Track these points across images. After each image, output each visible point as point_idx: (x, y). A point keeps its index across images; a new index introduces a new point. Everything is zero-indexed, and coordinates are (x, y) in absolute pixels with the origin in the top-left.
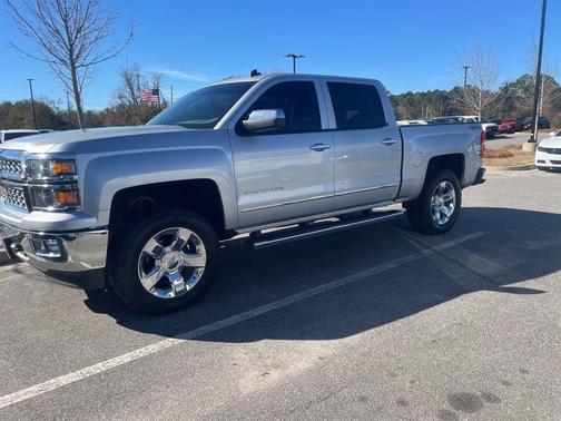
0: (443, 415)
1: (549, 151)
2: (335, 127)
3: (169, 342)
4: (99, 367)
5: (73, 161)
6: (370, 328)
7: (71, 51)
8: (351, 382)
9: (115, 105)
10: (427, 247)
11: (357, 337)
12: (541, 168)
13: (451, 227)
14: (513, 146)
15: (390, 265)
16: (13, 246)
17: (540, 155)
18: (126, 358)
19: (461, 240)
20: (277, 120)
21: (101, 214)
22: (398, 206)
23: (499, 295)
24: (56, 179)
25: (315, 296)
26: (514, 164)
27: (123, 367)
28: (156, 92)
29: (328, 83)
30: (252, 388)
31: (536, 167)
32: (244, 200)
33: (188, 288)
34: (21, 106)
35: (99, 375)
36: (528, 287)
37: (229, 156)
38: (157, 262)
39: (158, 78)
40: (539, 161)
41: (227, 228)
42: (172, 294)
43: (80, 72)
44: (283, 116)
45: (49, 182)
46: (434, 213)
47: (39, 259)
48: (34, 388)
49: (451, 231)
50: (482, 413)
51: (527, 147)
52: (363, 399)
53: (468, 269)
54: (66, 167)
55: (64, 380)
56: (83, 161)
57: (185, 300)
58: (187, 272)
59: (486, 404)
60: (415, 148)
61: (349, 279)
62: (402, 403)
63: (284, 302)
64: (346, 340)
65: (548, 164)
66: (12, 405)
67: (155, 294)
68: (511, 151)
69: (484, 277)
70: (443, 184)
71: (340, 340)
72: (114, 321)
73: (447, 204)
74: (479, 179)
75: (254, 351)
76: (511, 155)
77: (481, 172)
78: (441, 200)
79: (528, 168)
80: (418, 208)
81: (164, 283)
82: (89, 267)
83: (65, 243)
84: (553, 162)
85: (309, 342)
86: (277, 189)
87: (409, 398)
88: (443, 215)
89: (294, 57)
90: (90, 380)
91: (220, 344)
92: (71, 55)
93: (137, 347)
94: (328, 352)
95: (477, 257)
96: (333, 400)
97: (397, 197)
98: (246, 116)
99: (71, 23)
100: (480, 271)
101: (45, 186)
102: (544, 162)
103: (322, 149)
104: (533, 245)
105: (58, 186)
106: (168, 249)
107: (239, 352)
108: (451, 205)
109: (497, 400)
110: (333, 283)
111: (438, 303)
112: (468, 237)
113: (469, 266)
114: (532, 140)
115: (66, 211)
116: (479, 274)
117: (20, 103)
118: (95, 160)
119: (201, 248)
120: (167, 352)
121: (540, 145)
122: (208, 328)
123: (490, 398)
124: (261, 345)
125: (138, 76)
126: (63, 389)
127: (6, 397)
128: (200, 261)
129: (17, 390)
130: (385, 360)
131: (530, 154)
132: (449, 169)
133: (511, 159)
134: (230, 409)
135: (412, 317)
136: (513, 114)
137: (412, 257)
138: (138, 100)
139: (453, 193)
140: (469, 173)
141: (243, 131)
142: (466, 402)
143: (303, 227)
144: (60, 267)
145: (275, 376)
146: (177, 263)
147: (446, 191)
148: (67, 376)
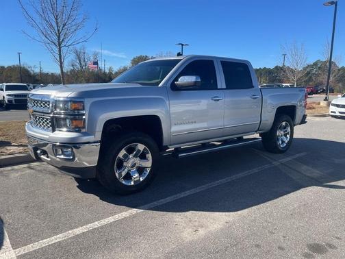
0: (306, 255)
1: (338, 106)
2: (225, 87)
3: (134, 211)
4: (96, 224)
5: (82, 102)
6: (252, 206)
7: (59, 37)
8: (248, 236)
9: (69, 70)
10: (276, 161)
11: (246, 211)
12: (333, 116)
13: (287, 149)
14: (314, 103)
15: (256, 170)
16: (39, 152)
17: (332, 108)
18: (111, 219)
19: (295, 157)
20: (196, 82)
21: (96, 134)
22: (257, 136)
23: (324, 189)
24: (71, 113)
25: (216, 187)
26: (316, 113)
27: (111, 224)
28: (96, 63)
29: (221, 62)
30: (190, 238)
31: (329, 115)
32: (174, 129)
33: (141, 179)
34: (11, 69)
35: (98, 229)
36: (339, 185)
37: (167, 102)
38: (125, 164)
39: (96, 55)
40: (332, 112)
41: (164, 144)
42: (132, 183)
43: (64, 50)
44: (199, 80)
45: (65, 114)
46: (278, 140)
47: (58, 159)
48: (60, 235)
49: (288, 151)
50: (328, 255)
51: (323, 103)
52: (257, 246)
53: (302, 174)
54: (77, 106)
55: (78, 231)
56: (88, 102)
57: (139, 187)
58: (141, 170)
59: (329, 250)
60: (269, 101)
61: (233, 177)
62: (281, 248)
63: (198, 190)
64: (239, 212)
65: (338, 114)
66: (49, 245)
67: (124, 182)
68: (314, 105)
69: (312, 178)
70: (284, 123)
71: (236, 213)
72: (98, 198)
73: (285, 135)
74: (303, 121)
75: (186, 217)
76: (314, 108)
77: (305, 117)
78: (282, 133)
79: (324, 116)
80: (269, 137)
81: (128, 177)
82: (87, 165)
83: (74, 150)
84: (340, 112)
85: (218, 213)
86: (192, 123)
87: (284, 245)
88: (283, 142)
89: (182, 45)
90: (93, 231)
91: (165, 213)
92: (59, 39)
93: (115, 213)
94: (231, 219)
95: (305, 166)
96: (240, 246)
97: (258, 130)
98: (176, 79)
99: (59, 20)
100: (309, 175)
101: (63, 116)
102: (335, 112)
103: (218, 100)
104: (337, 161)
105: (72, 117)
106: (131, 156)
107: (178, 217)
108: (288, 136)
109: (335, 247)
110: (224, 180)
111: (289, 193)
112: (298, 155)
113: (303, 172)
114: (326, 99)
115: (76, 132)
116: (308, 177)
117: (10, 67)
118: (96, 102)
119: (149, 156)
120: (135, 216)
121: (332, 102)
122: (156, 203)
123: (331, 246)
124: (190, 214)
125: (84, 53)
126: (78, 236)
127: (45, 240)
128: (148, 164)
129: (50, 236)
130: (265, 224)
131: (325, 107)
132: (287, 114)
133: (314, 110)
134: (180, 249)
135: (275, 201)
136: (311, 83)
137: (267, 166)
138: (84, 68)
139: (289, 129)
140: (298, 118)
141: (175, 88)
142: (317, 248)
143: (204, 146)
144: (68, 164)
145: (202, 232)
146: (135, 164)
147: (285, 127)
148: (78, 229)
